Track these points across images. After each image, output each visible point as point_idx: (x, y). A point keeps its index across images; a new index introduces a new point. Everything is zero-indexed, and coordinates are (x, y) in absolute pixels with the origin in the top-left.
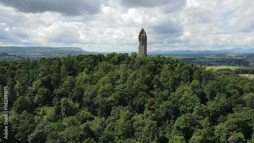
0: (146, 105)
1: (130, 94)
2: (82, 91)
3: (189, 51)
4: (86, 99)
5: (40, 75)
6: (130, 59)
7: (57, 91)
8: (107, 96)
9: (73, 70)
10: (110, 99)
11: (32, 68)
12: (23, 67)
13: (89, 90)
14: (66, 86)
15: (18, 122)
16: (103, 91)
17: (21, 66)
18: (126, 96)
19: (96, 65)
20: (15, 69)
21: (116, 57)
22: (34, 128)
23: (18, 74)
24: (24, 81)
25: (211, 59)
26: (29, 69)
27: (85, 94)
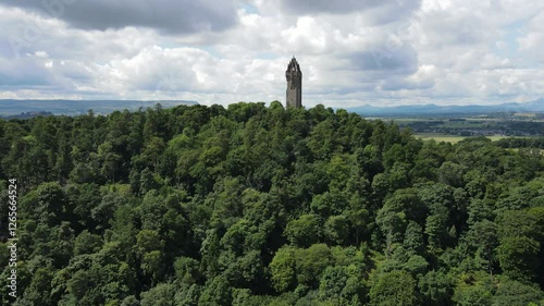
0: (274, 179)
1: (250, 163)
2: (175, 158)
3: (432, 106)
4: (180, 170)
5: (110, 135)
6: (265, 112)
7: (136, 159)
8: (212, 165)
9: (165, 129)
10: (216, 168)
11: (97, 126)
12: (82, 125)
13: (184, 157)
14: (150, 153)
15: (78, 193)
16: (206, 158)
17: (79, 124)
18: (243, 165)
19: (205, 123)
20: (69, 129)
21: (243, 108)
22: (100, 201)
23: (75, 136)
24: (84, 145)
25: (476, 122)
26: (92, 128)
27: (179, 163)
